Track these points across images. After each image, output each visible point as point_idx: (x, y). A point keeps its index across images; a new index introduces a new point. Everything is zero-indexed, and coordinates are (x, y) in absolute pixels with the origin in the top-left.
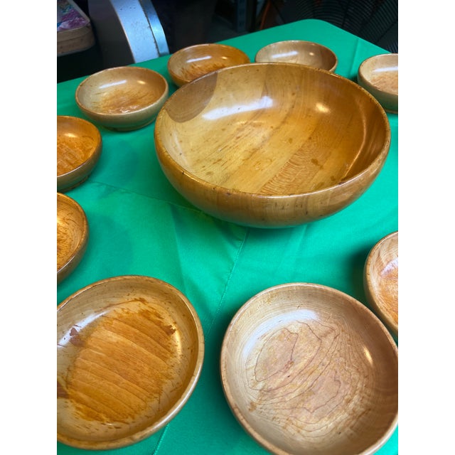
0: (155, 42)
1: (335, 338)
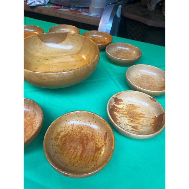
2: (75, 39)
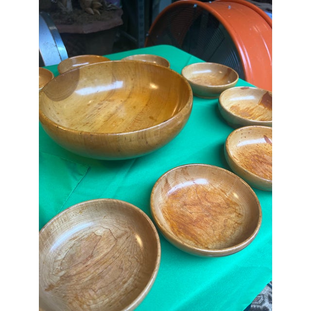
0: (60, 55)
1: (127, 238)
2: (95, 73)
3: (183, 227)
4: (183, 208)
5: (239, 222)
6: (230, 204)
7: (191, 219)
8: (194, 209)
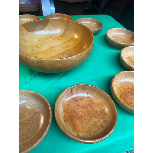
3: (71, 118)
4: (76, 107)
5: (103, 125)
6: (102, 113)
7: (77, 115)
8: (82, 110)
